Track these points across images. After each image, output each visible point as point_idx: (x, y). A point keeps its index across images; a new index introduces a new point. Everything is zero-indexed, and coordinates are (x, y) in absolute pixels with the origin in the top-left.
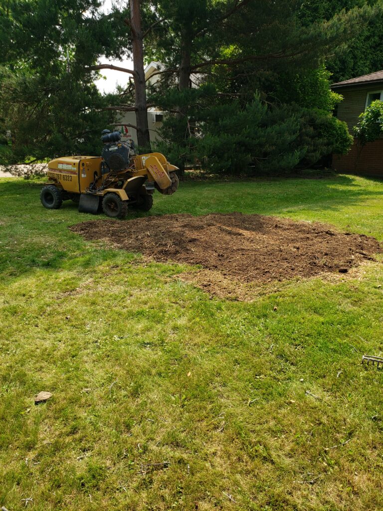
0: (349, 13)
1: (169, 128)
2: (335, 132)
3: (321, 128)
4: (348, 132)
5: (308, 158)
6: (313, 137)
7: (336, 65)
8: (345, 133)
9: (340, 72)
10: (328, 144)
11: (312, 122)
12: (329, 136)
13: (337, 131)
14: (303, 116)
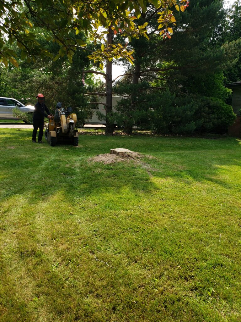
0: (230, 43)
1: (122, 106)
2: (223, 111)
3: (214, 109)
4: (233, 112)
5: (204, 126)
6: (209, 114)
7: (235, 72)
8: (230, 112)
9: (238, 76)
10: (218, 119)
11: (208, 105)
12: (219, 114)
13: (224, 111)
14: (203, 101)
